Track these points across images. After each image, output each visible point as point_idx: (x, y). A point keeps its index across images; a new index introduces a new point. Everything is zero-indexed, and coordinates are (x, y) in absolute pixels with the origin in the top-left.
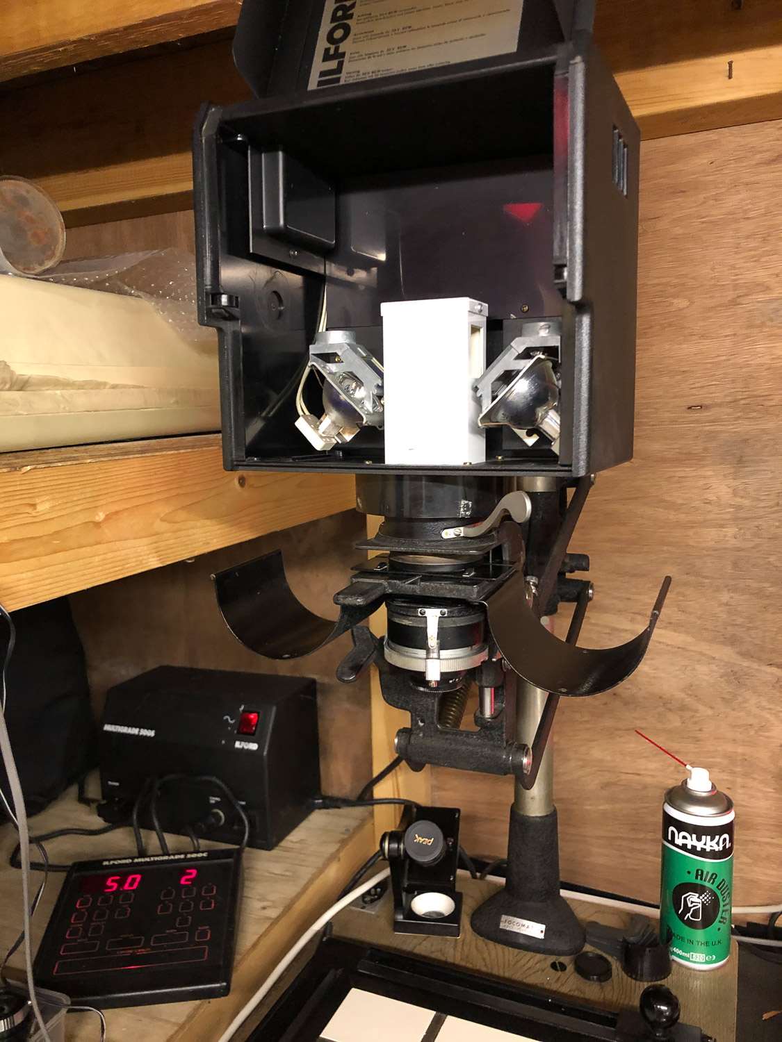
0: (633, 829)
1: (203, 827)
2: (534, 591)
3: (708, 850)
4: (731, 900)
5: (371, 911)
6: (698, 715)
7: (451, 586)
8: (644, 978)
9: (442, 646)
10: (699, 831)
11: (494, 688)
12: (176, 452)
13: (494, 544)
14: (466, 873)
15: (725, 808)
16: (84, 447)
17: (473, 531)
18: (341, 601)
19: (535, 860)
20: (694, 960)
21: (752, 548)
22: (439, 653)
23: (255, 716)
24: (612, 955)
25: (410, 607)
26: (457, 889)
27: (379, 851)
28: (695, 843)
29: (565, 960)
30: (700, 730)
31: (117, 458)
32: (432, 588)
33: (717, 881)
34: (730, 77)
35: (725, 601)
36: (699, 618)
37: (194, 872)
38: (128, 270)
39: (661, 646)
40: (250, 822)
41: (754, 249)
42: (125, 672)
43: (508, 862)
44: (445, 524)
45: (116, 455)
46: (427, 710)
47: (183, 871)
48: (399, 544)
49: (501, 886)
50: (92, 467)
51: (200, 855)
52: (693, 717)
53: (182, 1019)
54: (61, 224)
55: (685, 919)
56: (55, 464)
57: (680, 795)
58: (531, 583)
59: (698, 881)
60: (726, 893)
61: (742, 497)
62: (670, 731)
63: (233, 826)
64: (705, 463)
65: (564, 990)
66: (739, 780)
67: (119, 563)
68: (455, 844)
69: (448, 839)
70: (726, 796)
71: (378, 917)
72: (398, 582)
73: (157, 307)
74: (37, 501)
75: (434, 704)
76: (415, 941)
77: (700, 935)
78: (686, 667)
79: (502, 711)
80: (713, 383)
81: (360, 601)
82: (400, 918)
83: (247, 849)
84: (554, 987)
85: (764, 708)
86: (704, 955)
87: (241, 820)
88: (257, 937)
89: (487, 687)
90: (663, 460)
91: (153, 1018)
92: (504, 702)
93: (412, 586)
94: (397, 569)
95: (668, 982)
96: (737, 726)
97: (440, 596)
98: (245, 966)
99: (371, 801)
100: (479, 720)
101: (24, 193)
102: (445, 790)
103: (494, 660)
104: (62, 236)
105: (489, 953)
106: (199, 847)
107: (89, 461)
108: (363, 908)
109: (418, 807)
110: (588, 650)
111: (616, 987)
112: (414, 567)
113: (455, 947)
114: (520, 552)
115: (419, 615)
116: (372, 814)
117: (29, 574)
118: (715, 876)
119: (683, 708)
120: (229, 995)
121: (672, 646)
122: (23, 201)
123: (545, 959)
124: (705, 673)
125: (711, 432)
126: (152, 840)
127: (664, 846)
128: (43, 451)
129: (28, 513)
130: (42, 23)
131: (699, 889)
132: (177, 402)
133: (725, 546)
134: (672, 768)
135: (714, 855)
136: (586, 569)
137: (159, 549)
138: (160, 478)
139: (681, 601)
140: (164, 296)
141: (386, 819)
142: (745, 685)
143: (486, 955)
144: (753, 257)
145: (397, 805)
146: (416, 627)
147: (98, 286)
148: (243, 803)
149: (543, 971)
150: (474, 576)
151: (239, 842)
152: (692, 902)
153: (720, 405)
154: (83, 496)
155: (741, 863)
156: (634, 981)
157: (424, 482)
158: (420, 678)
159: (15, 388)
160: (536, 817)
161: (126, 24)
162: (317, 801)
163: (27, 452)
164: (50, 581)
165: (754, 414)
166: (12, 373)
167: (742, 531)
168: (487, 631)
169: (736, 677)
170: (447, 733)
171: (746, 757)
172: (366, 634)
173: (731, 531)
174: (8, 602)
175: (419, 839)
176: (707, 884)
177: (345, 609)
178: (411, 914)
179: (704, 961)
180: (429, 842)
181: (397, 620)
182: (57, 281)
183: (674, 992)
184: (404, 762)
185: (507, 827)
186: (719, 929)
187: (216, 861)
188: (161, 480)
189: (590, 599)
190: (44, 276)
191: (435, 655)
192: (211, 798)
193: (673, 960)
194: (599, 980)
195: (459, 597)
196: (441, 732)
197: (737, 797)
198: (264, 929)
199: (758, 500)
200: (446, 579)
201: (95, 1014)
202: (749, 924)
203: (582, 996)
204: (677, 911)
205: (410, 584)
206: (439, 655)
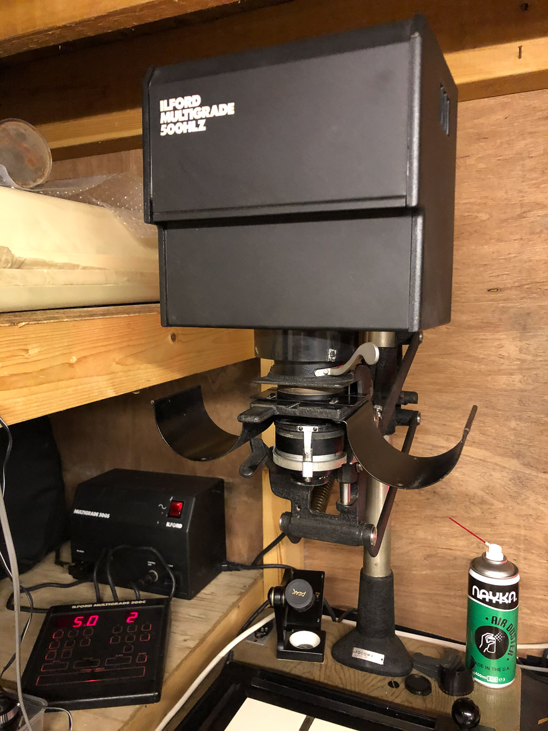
0: (447, 588)
1: (143, 583)
2: (379, 416)
3: (501, 603)
4: (516, 639)
5: (261, 643)
6: (493, 507)
7: (321, 410)
8: (454, 694)
9: (314, 453)
10: (494, 589)
11: (351, 484)
12: (127, 315)
13: (352, 381)
14: (329, 618)
15: (513, 573)
16: (62, 310)
17: (337, 371)
18: (243, 419)
19: (377, 608)
20: (490, 681)
21: (533, 390)
22: (312, 457)
23: (180, 505)
24: (431, 677)
25: (291, 425)
26: (322, 629)
27: (267, 601)
28: (491, 597)
29: (398, 680)
30: (495, 518)
31: (86, 318)
32: (308, 411)
33: (507, 625)
34: (520, 57)
35: (513, 427)
36: (495, 439)
37: (136, 614)
38: (95, 187)
39: (468, 458)
40: (176, 580)
41: (536, 179)
42: (90, 473)
43: (358, 610)
44: (317, 366)
45: (85, 316)
46: (303, 499)
47: (128, 614)
48: (284, 380)
49: (353, 627)
50: (68, 325)
51: (140, 602)
52: (489, 509)
53: (127, 718)
54: (49, 154)
55: (484, 651)
56: (42, 322)
57: (480, 563)
58: (378, 410)
59: (494, 625)
60: (513, 634)
61: (526, 354)
62: (473, 518)
63: (164, 582)
64: (499, 329)
65: (398, 701)
66: (522, 554)
67: (86, 393)
68: (321, 596)
69: (316, 593)
70: (513, 564)
71: (266, 647)
72: (283, 407)
73: (115, 214)
74: (29, 347)
75: (308, 495)
76: (292, 665)
77: (493, 663)
78: (485, 473)
79: (356, 500)
80: (506, 273)
81: (256, 420)
82: (281, 648)
83: (173, 599)
84: (390, 699)
85: (540, 503)
86: (497, 678)
87: (170, 578)
88: (180, 661)
89: (346, 483)
90: (470, 327)
91: (106, 717)
92: (358, 494)
93: (293, 410)
94: (282, 397)
95: (472, 696)
96: (520, 515)
97: (313, 417)
98: (171, 681)
99: (262, 566)
100: (340, 506)
101: (23, 132)
102: (314, 559)
103: (351, 463)
104: (49, 162)
105: (344, 674)
106: (140, 597)
107: (66, 320)
108: (255, 641)
109: (294, 570)
110: (417, 457)
111: (434, 699)
112: (294, 396)
113: (320, 670)
114: (369, 388)
115: (299, 430)
116: (262, 575)
117: (23, 399)
118: (505, 622)
119: (483, 502)
120: (159, 702)
121: (476, 459)
122: (22, 136)
123: (384, 679)
124: (499, 478)
125: (503, 307)
126: (107, 592)
127: (469, 599)
128: (34, 312)
129: (23, 355)
130: (38, 13)
131: (495, 631)
132: (128, 281)
133: (513, 388)
134: (475, 545)
135: (505, 606)
136: (416, 402)
137: (115, 384)
138: (116, 334)
139: (482, 426)
140: (120, 207)
141: (272, 578)
142: (527, 487)
143: (342, 675)
144: (534, 184)
145: (280, 569)
146: (295, 439)
147: (74, 198)
148: (172, 566)
149: (383, 687)
150: (338, 403)
151: (168, 594)
152: (489, 640)
153: (510, 289)
154: (61, 345)
155: (522, 613)
156: (447, 696)
157: (302, 337)
158: (298, 475)
159: (14, 267)
160: (379, 578)
161: (96, 15)
162: (223, 566)
163: (22, 313)
164: (38, 404)
165: (535, 295)
166: (13, 256)
167: (525, 378)
168: (346, 443)
169: (521, 482)
170: (317, 516)
171: (527, 538)
172: (261, 444)
173: (517, 377)
174: (8, 418)
175: (296, 592)
176: (499, 627)
177: (246, 425)
178: (289, 646)
179: (497, 682)
180: (302, 594)
181: (282, 434)
182: (46, 194)
183: (476, 703)
184: (286, 537)
185: (357, 586)
186: (508, 659)
187: (151, 607)
188: (117, 335)
189: (418, 424)
190: (37, 189)
191: (309, 459)
192: (149, 562)
193: (475, 681)
194: (423, 694)
195: (327, 418)
196: (314, 515)
197: (521, 566)
198: (185, 656)
199: (537, 356)
200: (318, 405)
201: (65, 713)
202: (528, 656)
203: (410, 705)
204: (478, 647)
205: (292, 408)
206: (312, 460)
